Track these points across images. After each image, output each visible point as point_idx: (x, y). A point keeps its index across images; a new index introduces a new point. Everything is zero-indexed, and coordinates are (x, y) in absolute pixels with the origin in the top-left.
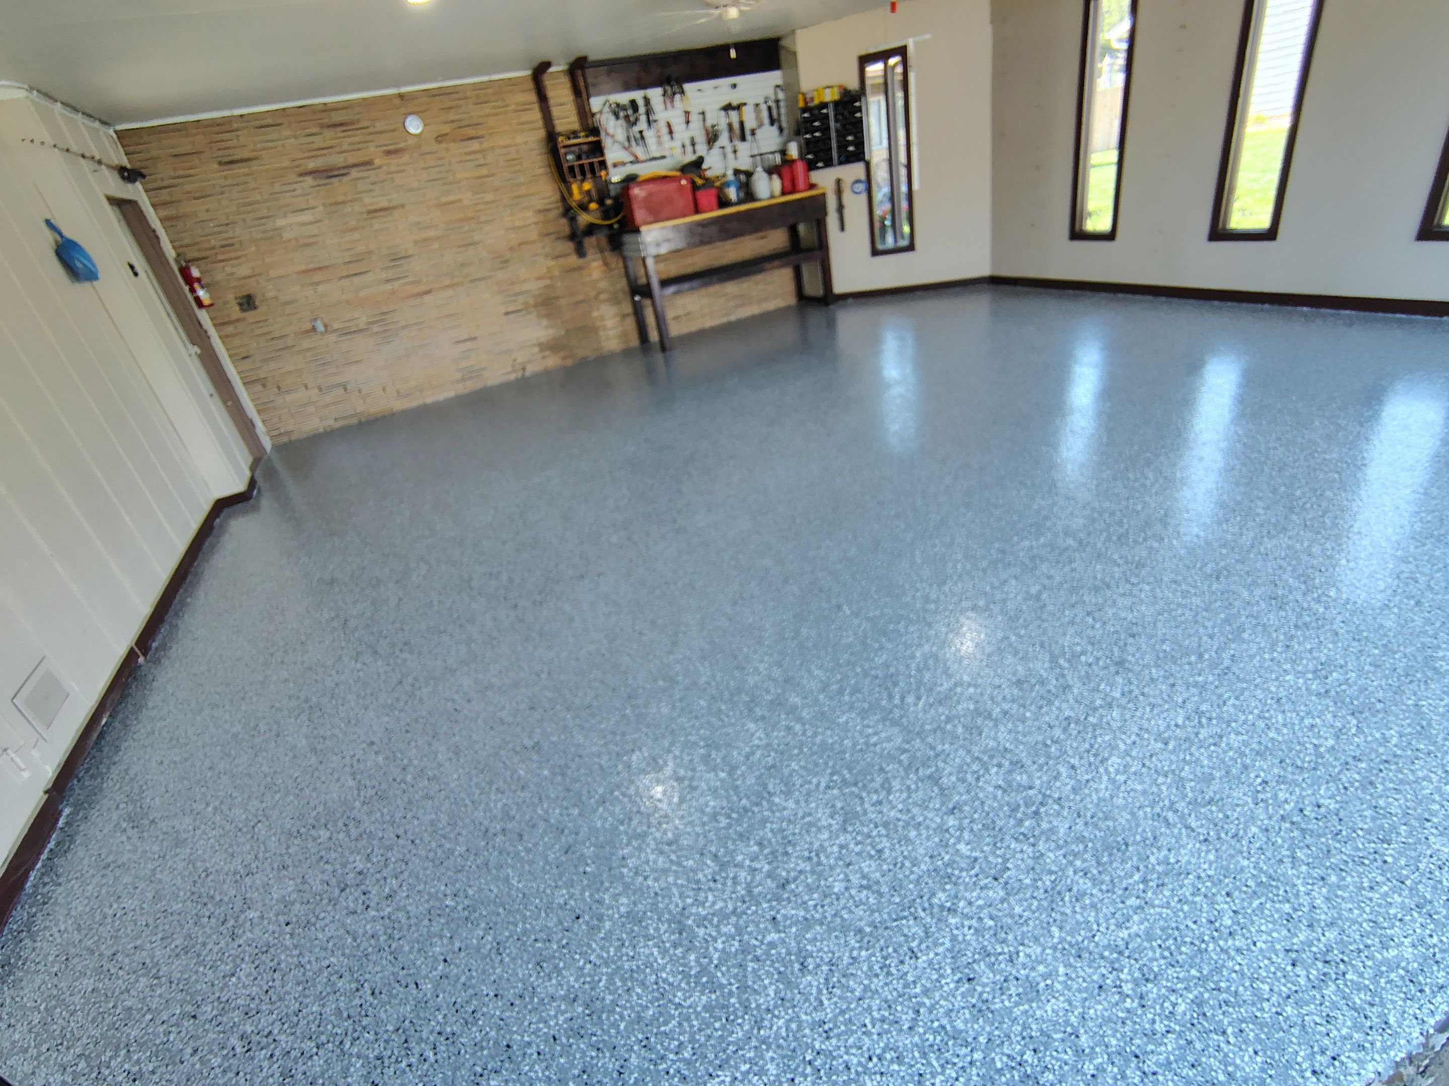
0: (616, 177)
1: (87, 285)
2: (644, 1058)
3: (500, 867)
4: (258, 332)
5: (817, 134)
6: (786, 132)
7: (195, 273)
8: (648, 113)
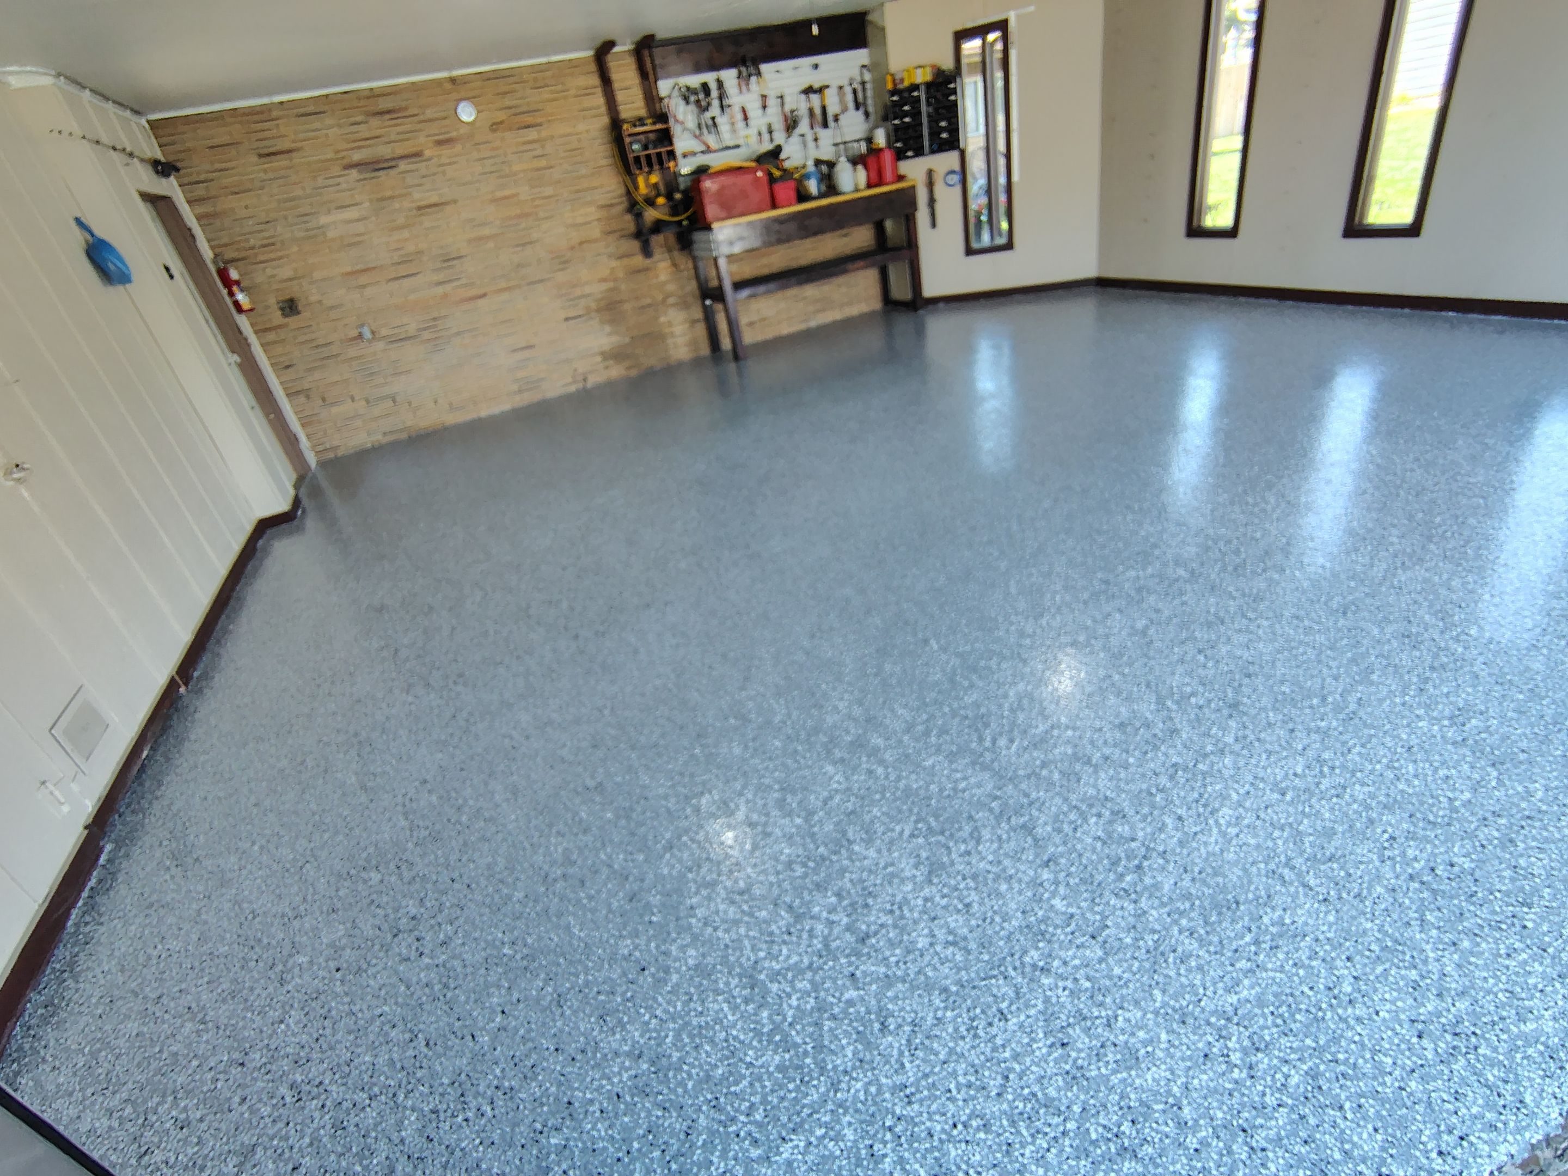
0: (686, 168)
1: (120, 288)
2: (713, 1119)
3: (560, 915)
4: (301, 339)
5: (907, 120)
6: (872, 117)
7: (234, 275)
8: (721, 98)
